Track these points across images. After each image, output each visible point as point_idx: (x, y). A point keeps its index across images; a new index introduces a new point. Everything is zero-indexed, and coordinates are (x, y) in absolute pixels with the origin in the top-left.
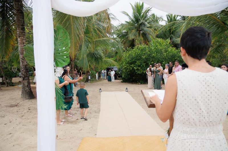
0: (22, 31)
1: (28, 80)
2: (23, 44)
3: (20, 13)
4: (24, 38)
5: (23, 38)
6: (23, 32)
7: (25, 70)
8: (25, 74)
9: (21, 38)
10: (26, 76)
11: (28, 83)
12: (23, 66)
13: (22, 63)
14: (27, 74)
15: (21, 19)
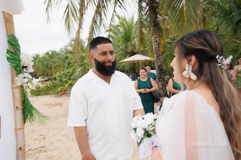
0: (154, 28)
1: (162, 82)
2: (156, 42)
3: (152, 9)
4: (157, 35)
5: (155, 36)
6: (155, 30)
7: (159, 71)
8: (160, 75)
9: (153, 36)
10: (160, 77)
11: (163, 85)
12: (157, 66)
13: (156, 63)
14: (161, 75)
15: (153, 16)
